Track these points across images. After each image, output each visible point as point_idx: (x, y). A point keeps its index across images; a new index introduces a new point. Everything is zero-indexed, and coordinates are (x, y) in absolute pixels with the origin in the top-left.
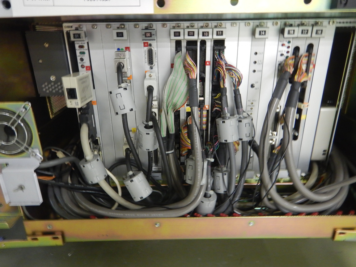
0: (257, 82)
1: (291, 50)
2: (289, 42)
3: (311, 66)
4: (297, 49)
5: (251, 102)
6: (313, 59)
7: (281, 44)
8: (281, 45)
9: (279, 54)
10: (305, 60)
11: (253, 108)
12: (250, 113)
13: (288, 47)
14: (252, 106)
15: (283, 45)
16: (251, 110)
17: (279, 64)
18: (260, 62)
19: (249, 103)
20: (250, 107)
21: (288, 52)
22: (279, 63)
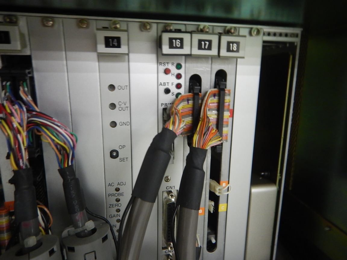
0: (124, 147)
1: (184, 82)
2: (179, 66)
3: (226, 114)
4: (195, 80)
5: (116, 186)
6: (228, 99)
7: (162, 68)
8: (163, 71)
9: (162, 89)
10: (212, 102)
11: (120, 198)
12: (117, 208)
13: (179, 76)
14: (119, 195)
15: (167, 72)
16: (116, 203)
17: (165, 110)
18: (123, 106)
19: (112, 190)
20: (116, 198)
21: (179, 86)
22: (163, 106)
